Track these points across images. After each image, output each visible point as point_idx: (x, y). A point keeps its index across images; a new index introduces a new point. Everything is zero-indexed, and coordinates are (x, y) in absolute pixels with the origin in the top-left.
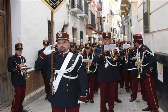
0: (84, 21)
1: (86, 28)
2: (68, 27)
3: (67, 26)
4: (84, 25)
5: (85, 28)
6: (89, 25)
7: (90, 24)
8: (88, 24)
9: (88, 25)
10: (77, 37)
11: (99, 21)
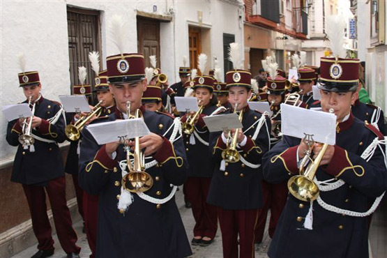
0: (240, 7)
1: (245, 25)
2: (172, 23)
3: (168, 21)
4: (237, 18)
5: (242, 26)
6: (256, 16)
7: (259, 13)
8: (254, 14)
9: (252, 16)
10: (210, 52)
11: (298, 5)
